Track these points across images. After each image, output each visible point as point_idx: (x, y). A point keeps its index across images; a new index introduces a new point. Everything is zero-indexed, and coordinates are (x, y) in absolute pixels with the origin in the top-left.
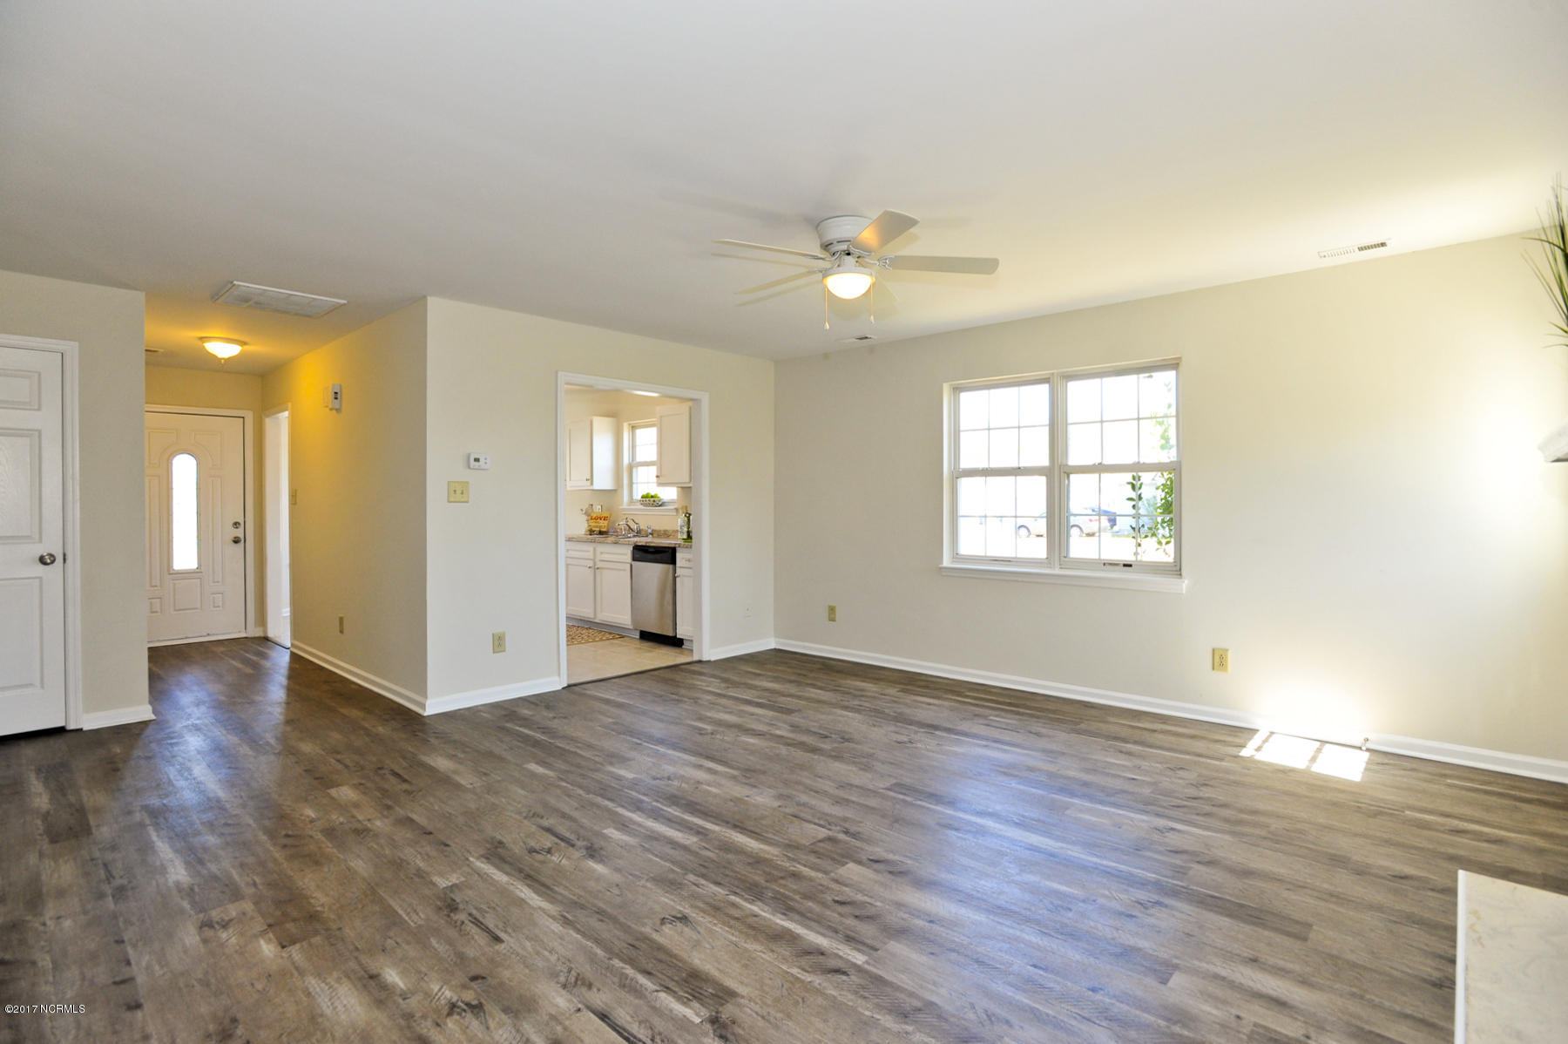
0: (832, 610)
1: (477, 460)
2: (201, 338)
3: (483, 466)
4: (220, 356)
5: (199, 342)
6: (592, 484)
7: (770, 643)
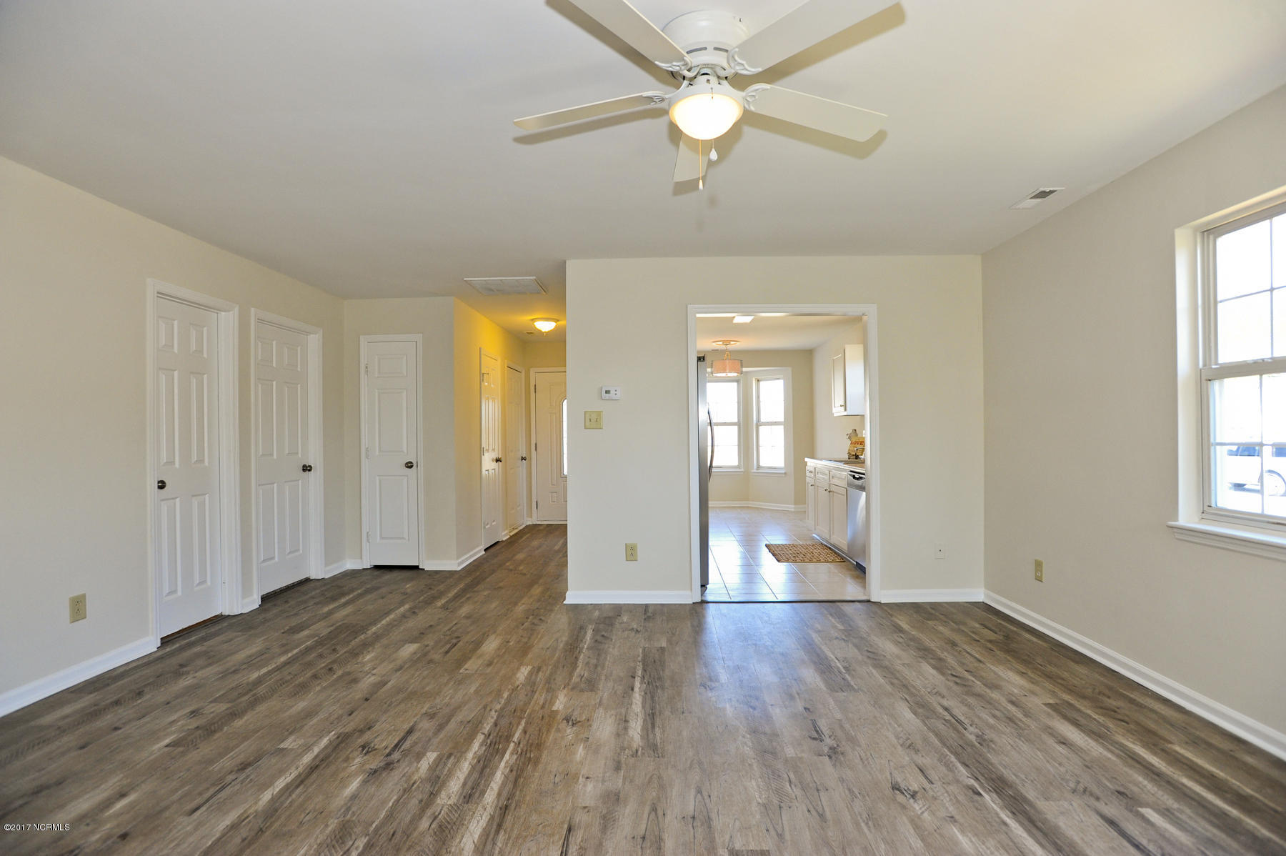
0: (1039, 565)
1: (607, 392)
2: (533, 320)
3: (615, 397)
4: (543, 331)
5: (531, 322)
6: (845, 410)
7: (979, 595)
